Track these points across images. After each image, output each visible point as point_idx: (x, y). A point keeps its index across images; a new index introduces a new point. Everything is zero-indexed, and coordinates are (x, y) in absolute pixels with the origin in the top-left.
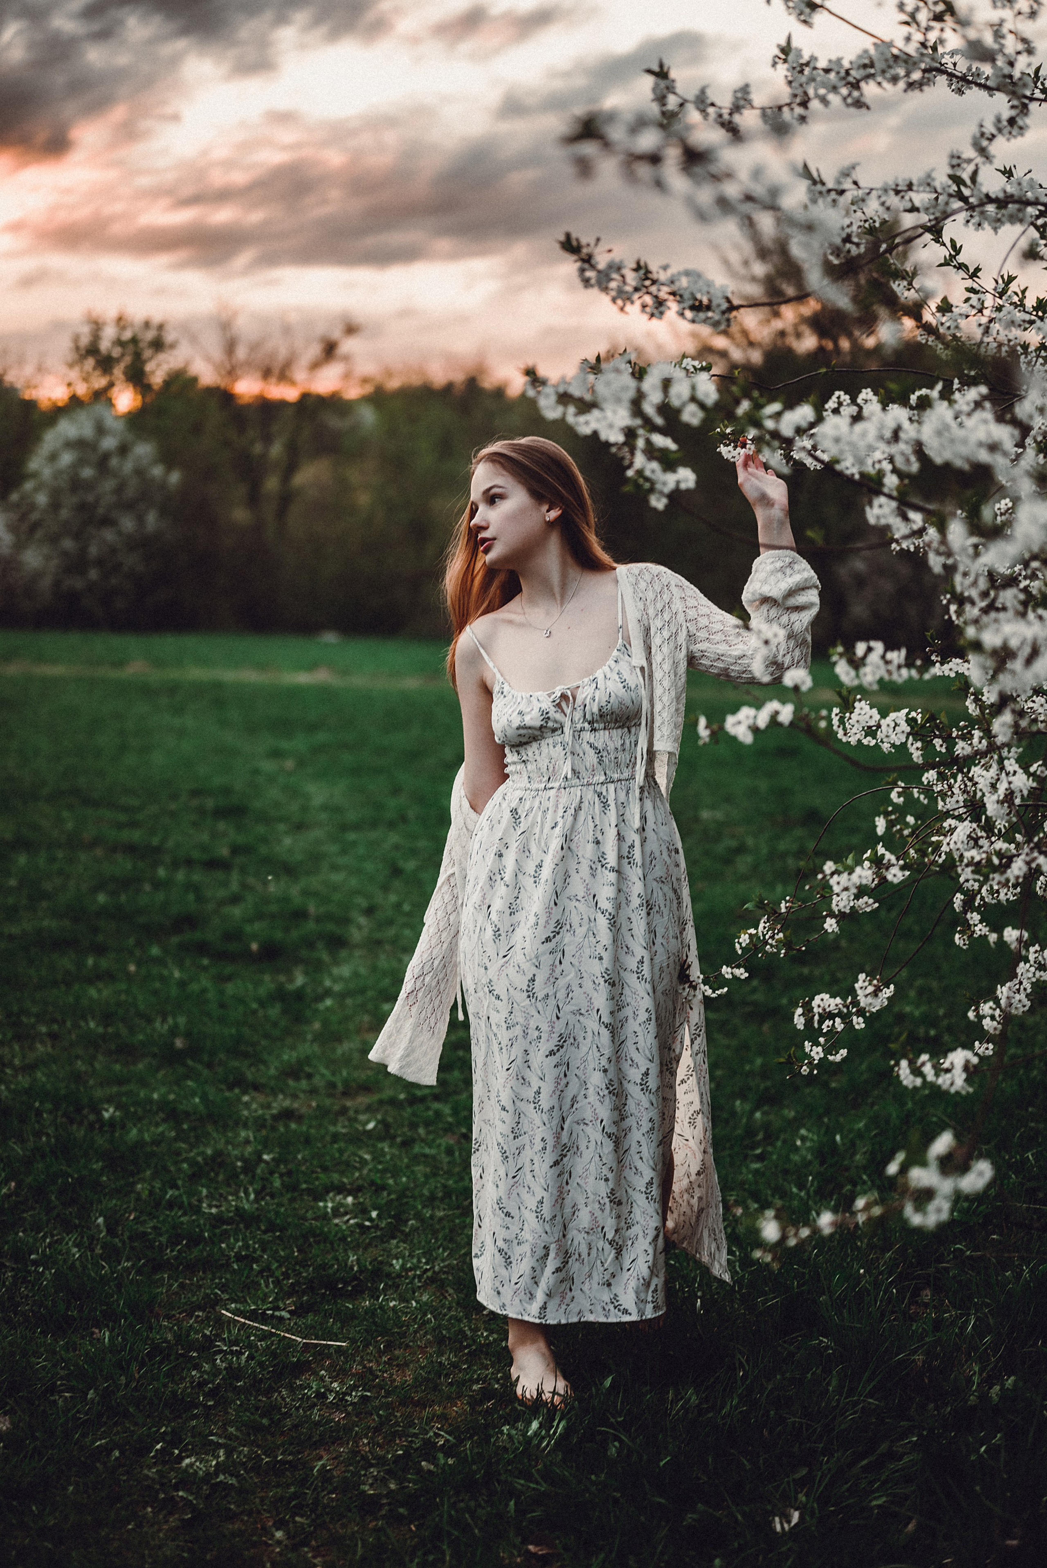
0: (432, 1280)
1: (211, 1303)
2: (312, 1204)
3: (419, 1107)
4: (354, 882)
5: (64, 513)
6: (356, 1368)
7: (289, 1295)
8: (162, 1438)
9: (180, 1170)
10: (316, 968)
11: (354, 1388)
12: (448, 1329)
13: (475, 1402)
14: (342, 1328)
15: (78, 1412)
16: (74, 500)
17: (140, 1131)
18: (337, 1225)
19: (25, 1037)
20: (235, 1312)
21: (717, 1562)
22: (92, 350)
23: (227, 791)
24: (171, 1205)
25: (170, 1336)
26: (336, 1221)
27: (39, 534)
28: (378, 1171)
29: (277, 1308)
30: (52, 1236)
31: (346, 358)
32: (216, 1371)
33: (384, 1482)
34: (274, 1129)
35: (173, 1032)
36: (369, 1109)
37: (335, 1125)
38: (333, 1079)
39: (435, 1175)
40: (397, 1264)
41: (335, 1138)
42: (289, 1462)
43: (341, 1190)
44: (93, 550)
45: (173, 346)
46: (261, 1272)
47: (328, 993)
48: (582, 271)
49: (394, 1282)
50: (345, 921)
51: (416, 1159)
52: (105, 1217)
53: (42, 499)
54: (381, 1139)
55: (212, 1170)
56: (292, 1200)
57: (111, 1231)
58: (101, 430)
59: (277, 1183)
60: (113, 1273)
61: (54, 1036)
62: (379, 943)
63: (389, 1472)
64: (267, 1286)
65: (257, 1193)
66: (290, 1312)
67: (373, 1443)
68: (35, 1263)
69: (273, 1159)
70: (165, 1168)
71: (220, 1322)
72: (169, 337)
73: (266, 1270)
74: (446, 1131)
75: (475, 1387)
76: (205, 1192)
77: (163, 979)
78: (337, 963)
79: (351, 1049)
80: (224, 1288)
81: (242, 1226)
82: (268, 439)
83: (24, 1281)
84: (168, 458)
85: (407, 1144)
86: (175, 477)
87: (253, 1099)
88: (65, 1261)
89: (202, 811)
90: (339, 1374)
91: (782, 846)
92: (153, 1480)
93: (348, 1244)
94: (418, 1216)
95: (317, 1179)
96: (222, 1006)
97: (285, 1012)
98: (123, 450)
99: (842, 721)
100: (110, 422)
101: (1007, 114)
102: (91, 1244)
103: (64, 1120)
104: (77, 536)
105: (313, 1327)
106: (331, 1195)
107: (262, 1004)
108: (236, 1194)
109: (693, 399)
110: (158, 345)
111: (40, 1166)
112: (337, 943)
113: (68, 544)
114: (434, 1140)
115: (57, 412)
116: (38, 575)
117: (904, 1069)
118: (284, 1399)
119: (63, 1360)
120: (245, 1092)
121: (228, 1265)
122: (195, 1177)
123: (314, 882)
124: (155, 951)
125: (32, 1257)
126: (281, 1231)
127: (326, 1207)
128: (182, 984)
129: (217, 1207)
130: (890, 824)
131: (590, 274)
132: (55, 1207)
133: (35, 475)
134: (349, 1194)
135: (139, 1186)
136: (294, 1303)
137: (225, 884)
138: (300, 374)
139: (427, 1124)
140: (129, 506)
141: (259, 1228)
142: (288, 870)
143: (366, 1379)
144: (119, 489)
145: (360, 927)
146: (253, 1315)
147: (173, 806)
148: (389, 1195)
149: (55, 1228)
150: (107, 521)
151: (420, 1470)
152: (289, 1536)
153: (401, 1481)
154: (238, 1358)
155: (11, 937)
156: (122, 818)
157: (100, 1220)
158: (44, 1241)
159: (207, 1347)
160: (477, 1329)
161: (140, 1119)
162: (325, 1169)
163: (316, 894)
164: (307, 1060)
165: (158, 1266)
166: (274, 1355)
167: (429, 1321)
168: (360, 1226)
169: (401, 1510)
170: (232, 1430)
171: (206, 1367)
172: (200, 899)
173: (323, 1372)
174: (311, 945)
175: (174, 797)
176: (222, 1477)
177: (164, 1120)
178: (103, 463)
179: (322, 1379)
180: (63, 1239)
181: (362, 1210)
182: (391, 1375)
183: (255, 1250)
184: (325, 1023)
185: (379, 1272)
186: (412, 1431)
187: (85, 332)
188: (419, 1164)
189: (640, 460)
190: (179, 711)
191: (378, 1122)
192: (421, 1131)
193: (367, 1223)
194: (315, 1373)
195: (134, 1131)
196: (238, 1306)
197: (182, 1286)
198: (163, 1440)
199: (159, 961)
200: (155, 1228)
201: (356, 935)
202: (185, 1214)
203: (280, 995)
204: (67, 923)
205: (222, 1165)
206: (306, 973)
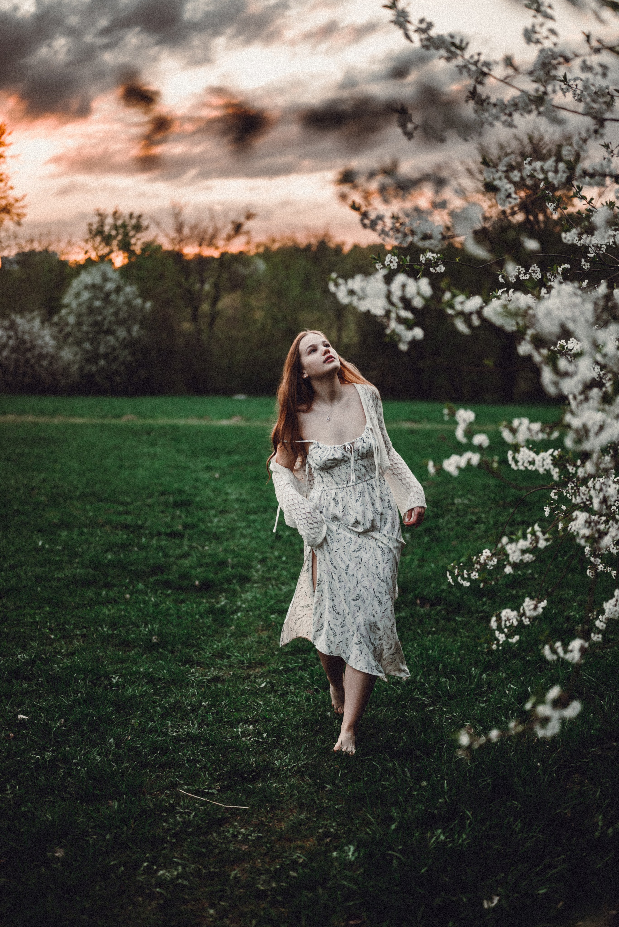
0: (297, 772)
1: (174, 786)
2: (230, 730)
3: (290, 674)
4: (253, 544)
5: (85, 328)
6: (255, 820)
7: (218, 781)
8: (147, 860)
9: (156, 712)
10: (233, 595)
11: (253, 832)
12: (306, 799)
13: (320, 839)
14: (246, 799)
15: (101, 846)
16: (91, 320)
17: (133, 690)
18: (244, 741)
19: (67, 637)
20: (188, 791)
21: (450, 924)
22: (100, 232)
23: (180, 492)
24: (151, 732)
25: (151, 805)
26: (244, 739)
27: (70, 340)
28: (267, 711)
29: (210, 788)
30: (85, 749)
31: (248, 233)
32: (177, 823)
33: (269, 883)
34: (208, 687)
35: (151, 633)
36: (262, 675)
37: (243, 684)
38: (242, 658)
39: (299, 712)
40: (277, 763)
41: (243, 692)
42: (217, 872)
43: (246, 721)
44: (102, 349)
45: (147, 228)
46: (201, 768)
47: (239, 609)
48: (362, 220)
49: (277, 774)
50: (250, 567)
51: (288, 704)
52: (114, 738)
53: (72, 320)
54: (269, 693)
55: (174, 711)
56: (219, 728)
57: (118, 746)
58: (105, 279)
59: (211, 718)
60: (119, 769)
61: (84, 636)
62: (269, 579)
63: (272, 878)
64: (205, 776)
65: (199, 724)
66: (218, 790)
67: (263, 862)
68: (76, 764)
69: (208, 705)
70: (147, 710)
71: (178, 796)
72: (144, 223)
73: (204, 767)
74: (305, 687)
75: (320, 831)
76: (170, 724)
77: (145, 602)
78: (244, 591)
79: (252, 642)
80: (180, 777)
81: (191, 742)
82: (203, 282)
83: (70, 774)
84: (145, 294)
85: (284, 695)
86: (148, 305)
87: (197, 670)
88: (92, 763)
89: (166, 504)
90: (245, 824)
91: (502, 519)
92: (142, 882)
93: (250, 752)
94: (289, 736)
95: (233, 715)
96: (179, 617)
97: (214, 620)
98: (118, 290)
99: (514, 458)
100: (111, 274)
101: (593, 127)
102: (106, 753)
103: (91, 684)
104: (92, 341)
105: (230, 798)
106: (241, 724)
107: (202, 617)
108: (187, 724)
109: (419, 294)
110: (138, 228)
111: (78, 710)
112: (244, 580)
113: (87, 346)
114: (299, 693)
115: (80, 268)
116: (69, 364)
117: (547, 651)
118: (214, 838)
119: (92, 818)
120: (192, 667)
121: (183, 764)
122: (163, 716)
123: (232, 545)
124: (141, 586)
125: (74, 761)
126: (213, 745)
127: (238, 731)
128: (156, 605)
129: (176, 732)
130: (552, 511)
131: (367, 222)
132: (86, 733)
133: (67, 306)
134: (251, 724)
135: (133, 721)
136: (220, 786)
137: (180, 547)
138: (221, 243)
139: (296, 683)
140: (122, 323)
141: (200, 744)
142: (217, 538)
143: (259, 826)
144: (116, 314)
145: (257, 571)
146: (197, 793)
147: (149, 501)
148: (273, 724)
149: (87, 745)
150: (109, 332)
151: (289, 876)
152: (217, 912)
153: (278, 882)
154: (189, 816)
155: (59, 580)
156: (121, 509)
157: (112, 740)
158: (81, 752)
159: (171, 810)
160: (321, 799)
161: (133, 683)
162: (238, 710)
163: (233, 551)
164: (228, 648)
165: (145, 766)
166: (208, 814)
167: (295, 795)
168: (258, 742)
169: (279, 898)
170: (185, 855)
171: (171, 820)
172: (166, 555)
173: (236, 823)
174: (229, 582)
175: (150, 496)
176: (180, 881)
177: (147, 683)
178: (107, 296)
179: (235, 827)
180: (91, 751)
181: (259, 733)
182: (274, 824)
183: (198, 756)
184: (238, 626)
185: (267, 768)
186: (285, 855)
187: (95, 220)
188: (290, 706)
189: (393, 324)
190: (153, 444)
191: (267, 683)
192: (291, 687)
193: (261, 740)
194: (232, 824)
195: (130, 690)
196: (189, 787)
197: (157, 776)
198: (148, 861)
199: (143, 592)
200: (142, 744)
201: (255, 575)
202: (159, 736)
203: (212, 611)
204: (90, 570)
205: (180, 708)
206: (226, 598)
